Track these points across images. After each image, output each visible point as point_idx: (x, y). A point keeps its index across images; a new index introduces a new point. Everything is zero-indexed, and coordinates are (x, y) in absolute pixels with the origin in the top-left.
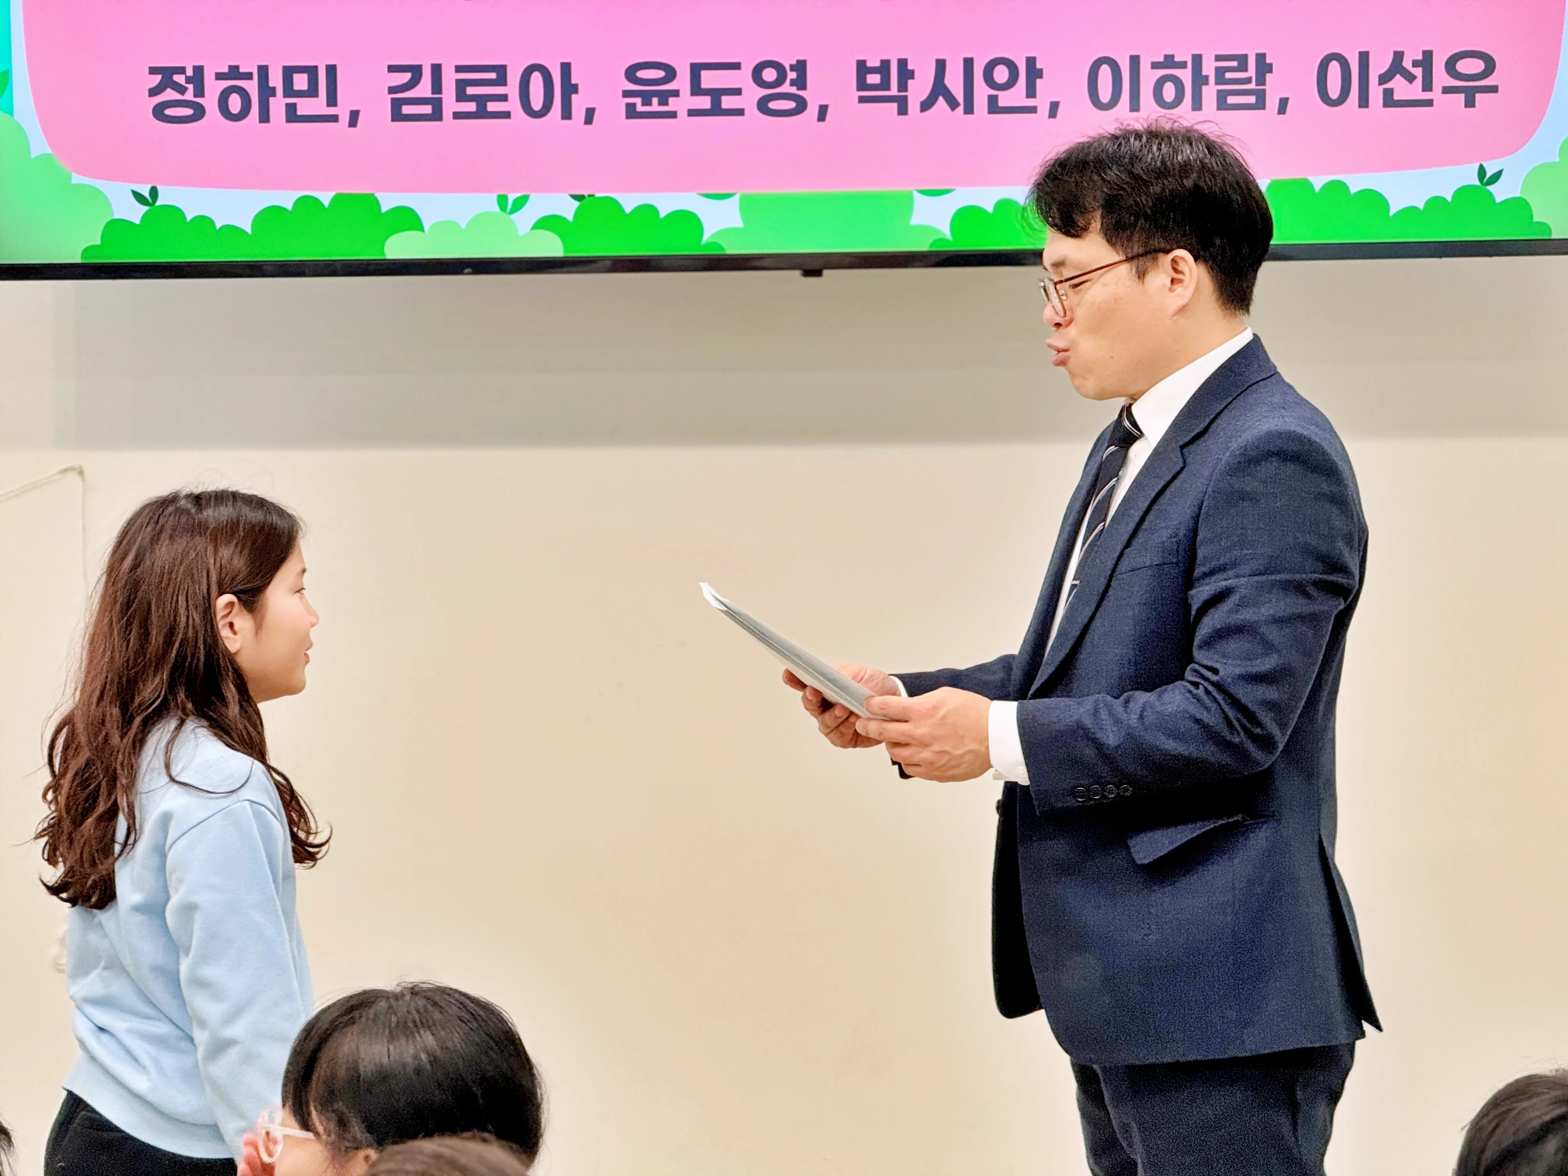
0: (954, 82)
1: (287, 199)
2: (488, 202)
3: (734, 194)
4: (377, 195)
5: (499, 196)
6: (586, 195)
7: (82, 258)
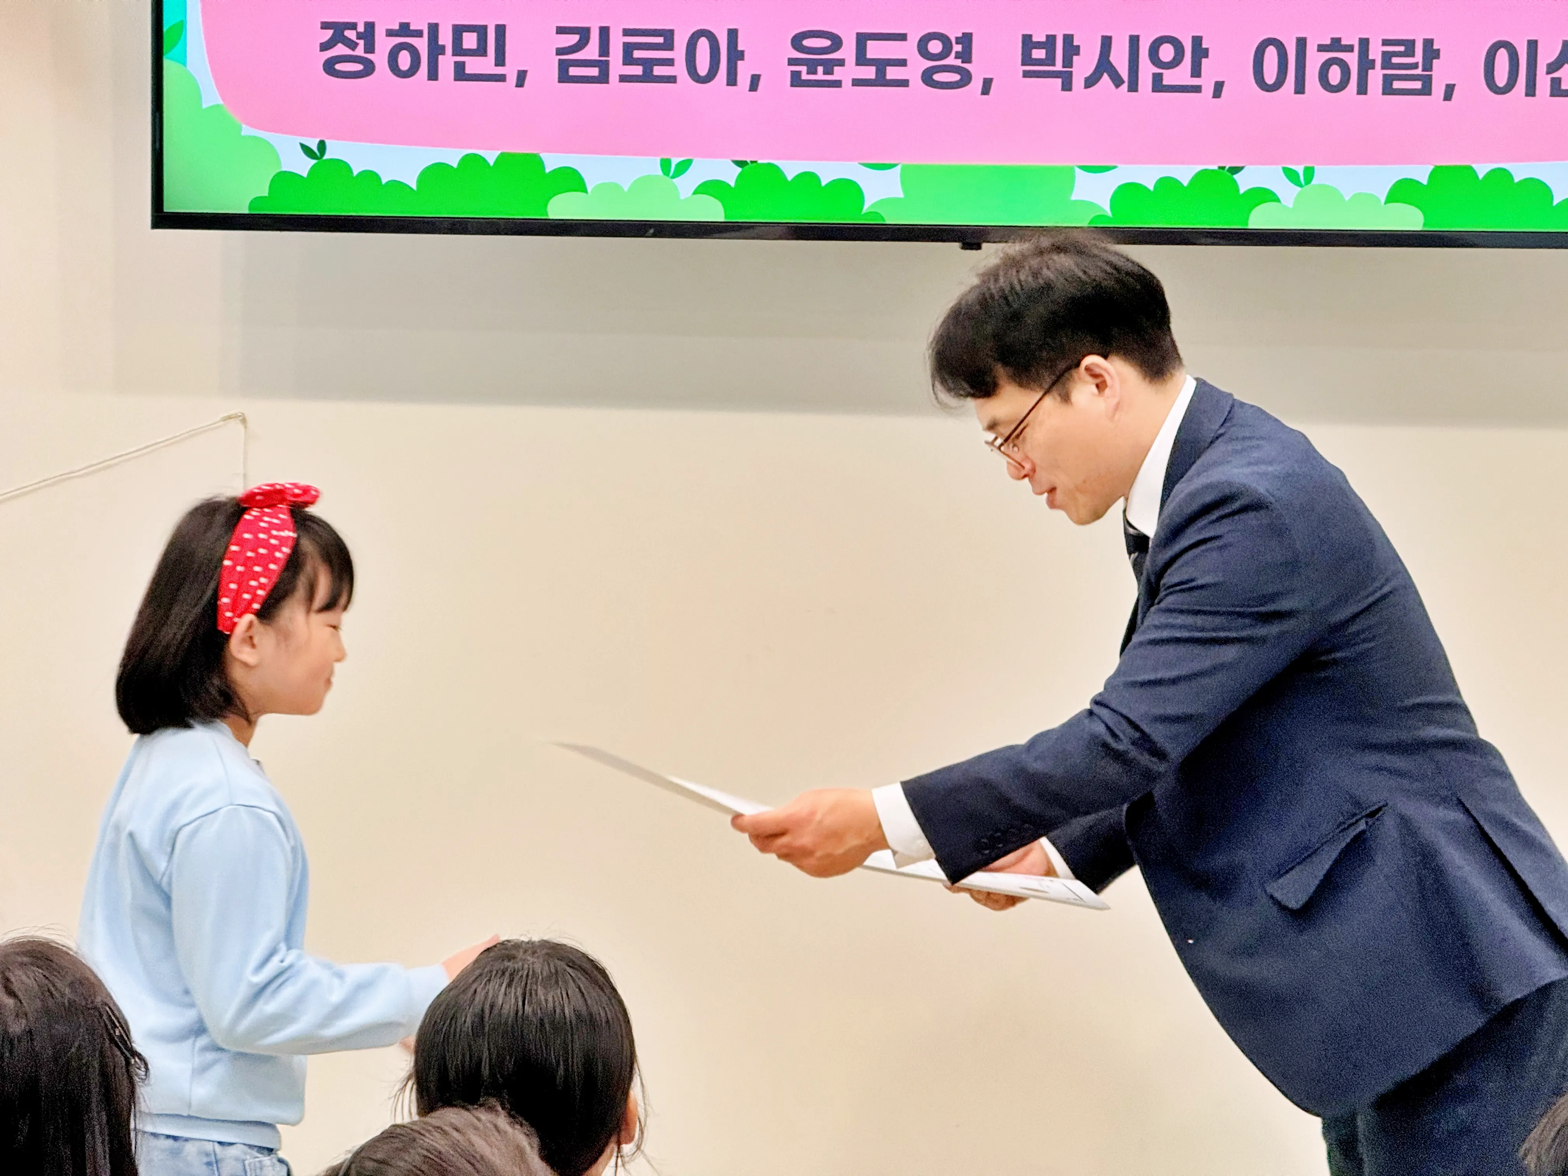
0: (1120, 59)
1: (452, 157)
2: (651, 165)
3: (895, 165)
4: (542, 155)
5: (662, 160)
6: (748, 161)
7: (250, 209)
